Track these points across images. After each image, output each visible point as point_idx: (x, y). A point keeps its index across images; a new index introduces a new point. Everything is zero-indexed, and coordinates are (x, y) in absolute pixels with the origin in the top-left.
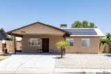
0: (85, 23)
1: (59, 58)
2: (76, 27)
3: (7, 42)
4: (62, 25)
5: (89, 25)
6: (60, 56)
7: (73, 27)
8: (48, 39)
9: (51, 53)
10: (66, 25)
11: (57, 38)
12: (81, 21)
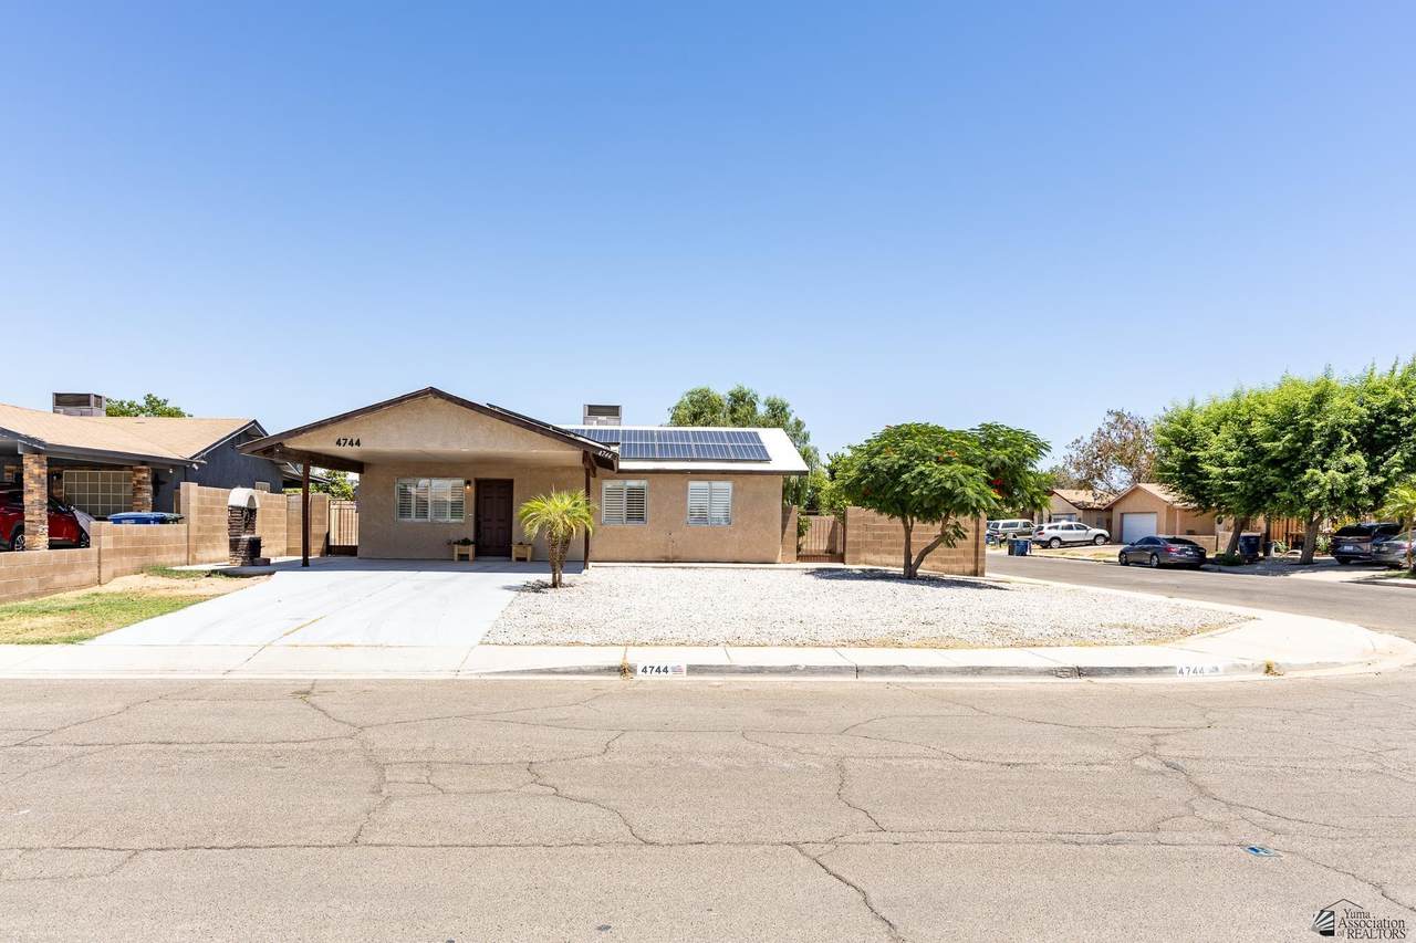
0: (739, 398)
1: (538, 588)
2: (695, 418)
3: (261, 496)
4: (594, 410)
5: (762, 410)
6: (547, 578)
7: (677, 420)
8: (509, 484)
9: (523, 563)
10: (613, 411)
11: (548, 479)
12: (722, 391)
